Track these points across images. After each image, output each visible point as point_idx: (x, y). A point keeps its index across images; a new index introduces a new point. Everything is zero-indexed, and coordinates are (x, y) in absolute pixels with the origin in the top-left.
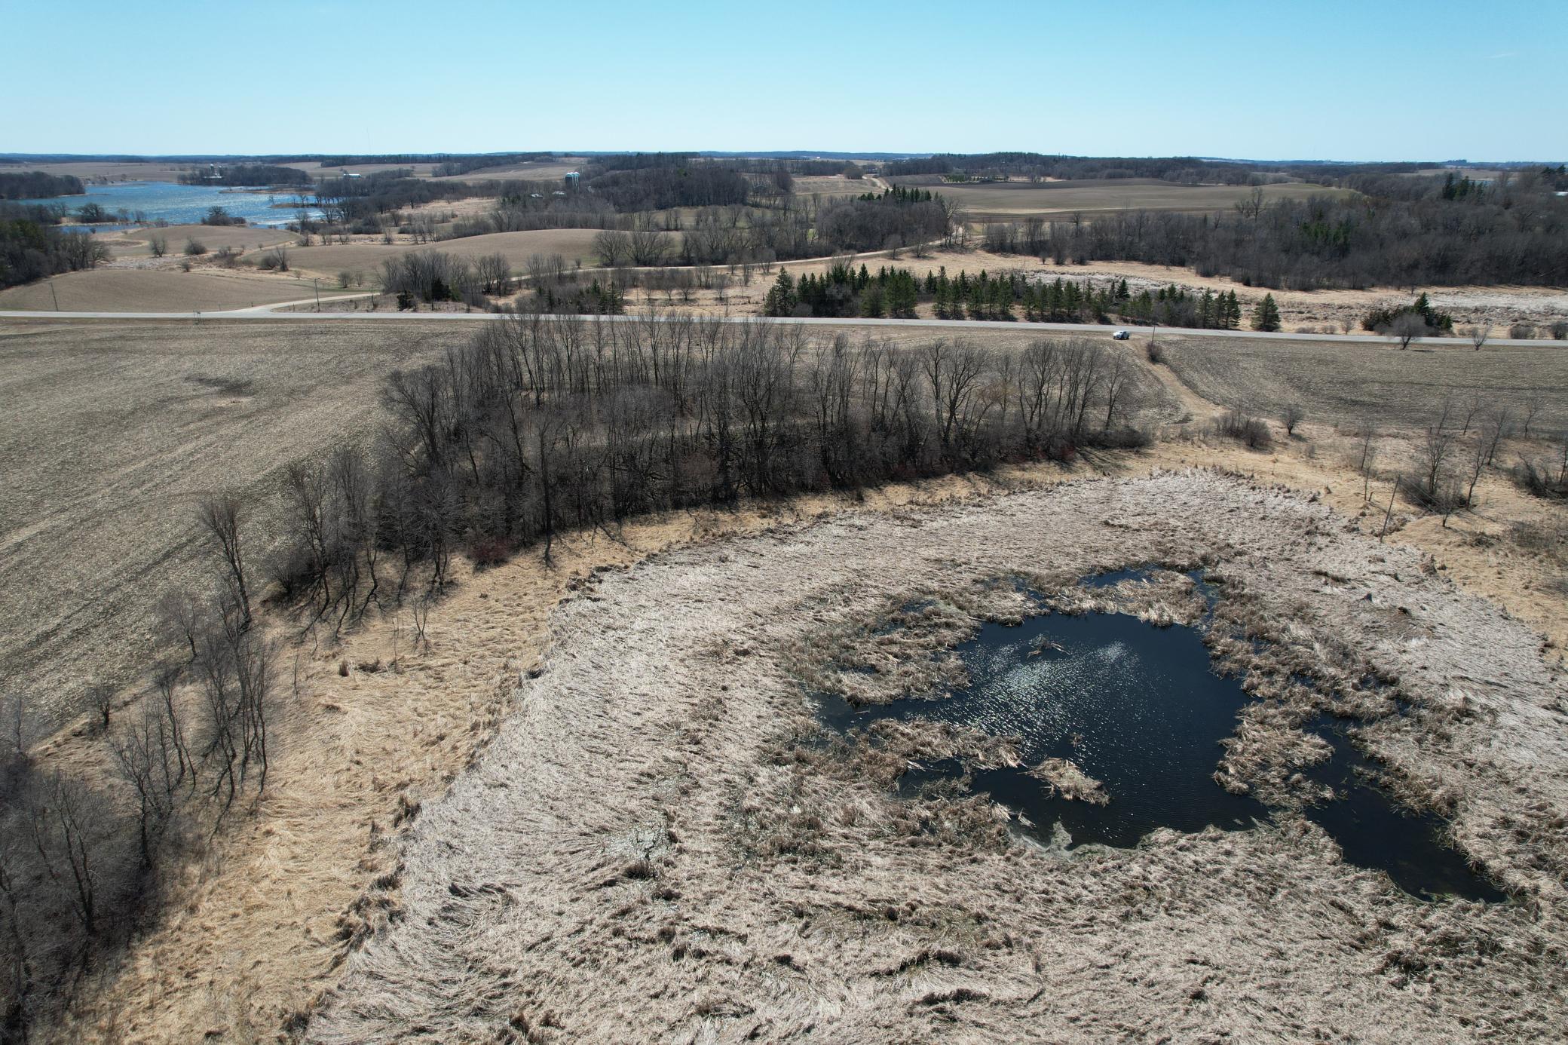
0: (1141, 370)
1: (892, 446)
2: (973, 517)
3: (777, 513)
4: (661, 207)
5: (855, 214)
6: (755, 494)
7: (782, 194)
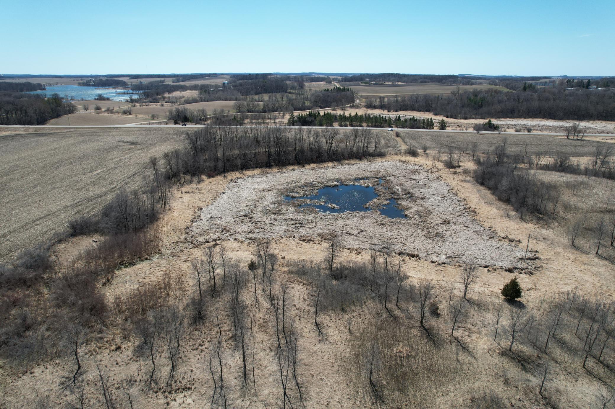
4: (257, 94)
5: (321, 96)
7: (300, 89)
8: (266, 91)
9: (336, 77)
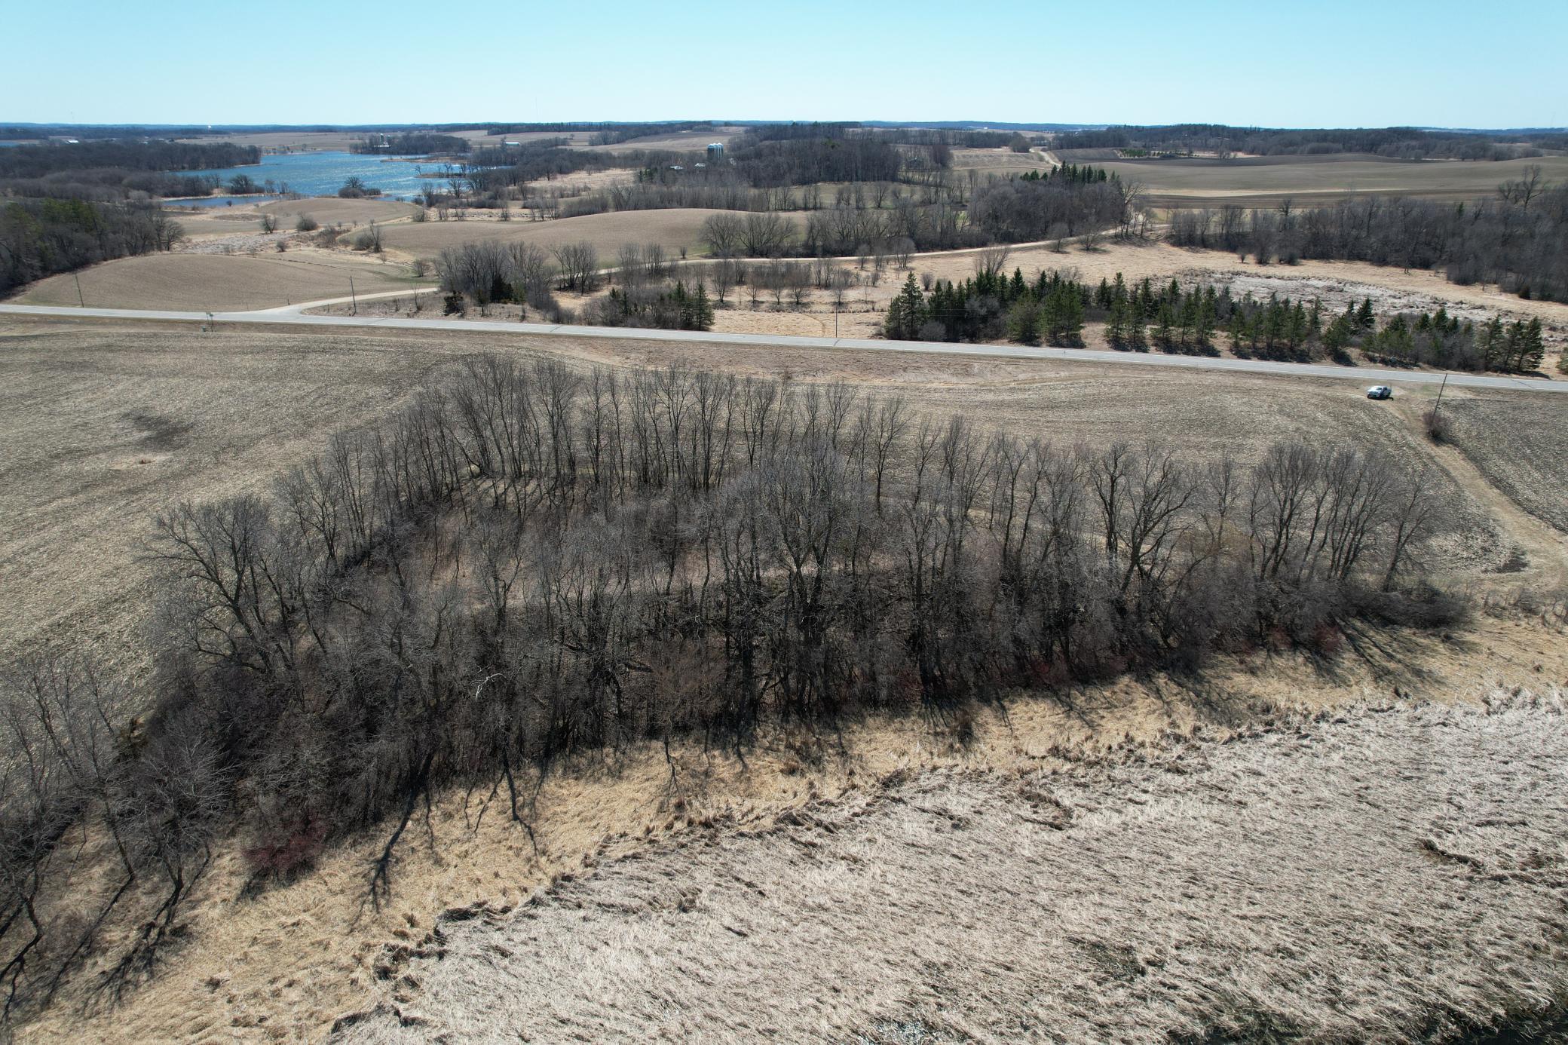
0: (1418, 455)
4: (803, 182)
5: (1014, 196)
6: (792, 707)
7: (937, 169)
8: (832, 174)
9: (1039, 134)
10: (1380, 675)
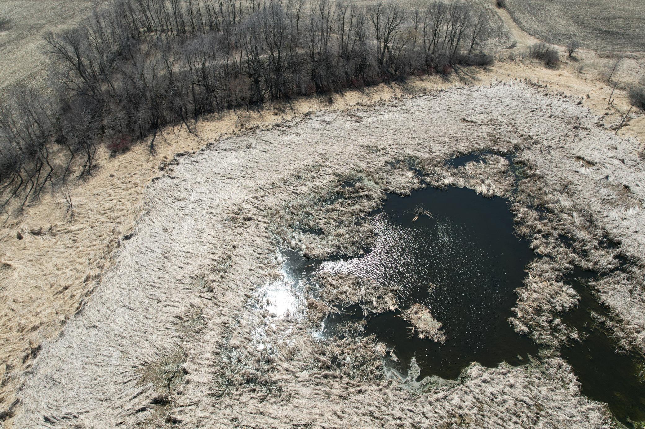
0: (492, 12)
1: (351, 67)
2: (391, 114)
3: (284, 112)
6: (274, 98)
10: (461, 79)
